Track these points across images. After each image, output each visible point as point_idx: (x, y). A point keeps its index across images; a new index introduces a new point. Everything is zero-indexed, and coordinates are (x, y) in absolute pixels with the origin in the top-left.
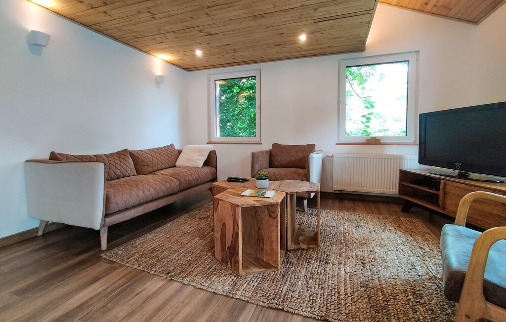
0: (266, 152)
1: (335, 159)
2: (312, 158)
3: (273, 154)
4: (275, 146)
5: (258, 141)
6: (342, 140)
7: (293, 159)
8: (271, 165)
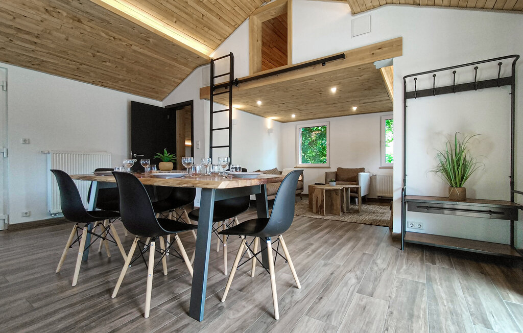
0: (334, 172)
1: (377, 177)
2: (360, 175)
3: (338, 174)
4: (339, 169)
5: (328, 166)
6: (383, 165)
7: (350, 176)
8: (337, 180)
